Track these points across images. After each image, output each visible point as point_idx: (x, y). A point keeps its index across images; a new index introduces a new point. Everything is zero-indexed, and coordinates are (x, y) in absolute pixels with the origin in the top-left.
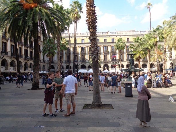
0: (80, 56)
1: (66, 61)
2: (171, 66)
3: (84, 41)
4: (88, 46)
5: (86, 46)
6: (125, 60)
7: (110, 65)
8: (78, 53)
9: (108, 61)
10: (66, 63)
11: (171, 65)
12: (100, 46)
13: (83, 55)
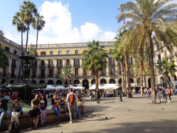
0: (56, 70)
1: (40, 76)
2: (161, 82)
3: (61, 53)
4: (65, 59)
5: (63, 59)
6: (108, 74)
7: (90, 81)
8: (54, 67)
9: (87, 75)
10: (39, 77)
11: (162, 80)
12: (79, 58)
13: (59, 69)
